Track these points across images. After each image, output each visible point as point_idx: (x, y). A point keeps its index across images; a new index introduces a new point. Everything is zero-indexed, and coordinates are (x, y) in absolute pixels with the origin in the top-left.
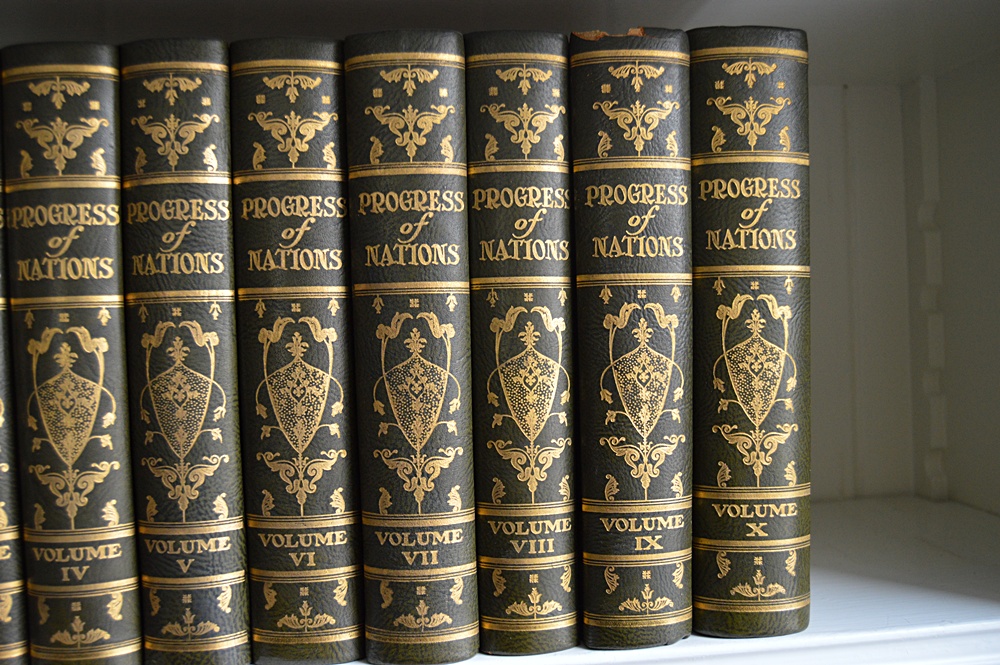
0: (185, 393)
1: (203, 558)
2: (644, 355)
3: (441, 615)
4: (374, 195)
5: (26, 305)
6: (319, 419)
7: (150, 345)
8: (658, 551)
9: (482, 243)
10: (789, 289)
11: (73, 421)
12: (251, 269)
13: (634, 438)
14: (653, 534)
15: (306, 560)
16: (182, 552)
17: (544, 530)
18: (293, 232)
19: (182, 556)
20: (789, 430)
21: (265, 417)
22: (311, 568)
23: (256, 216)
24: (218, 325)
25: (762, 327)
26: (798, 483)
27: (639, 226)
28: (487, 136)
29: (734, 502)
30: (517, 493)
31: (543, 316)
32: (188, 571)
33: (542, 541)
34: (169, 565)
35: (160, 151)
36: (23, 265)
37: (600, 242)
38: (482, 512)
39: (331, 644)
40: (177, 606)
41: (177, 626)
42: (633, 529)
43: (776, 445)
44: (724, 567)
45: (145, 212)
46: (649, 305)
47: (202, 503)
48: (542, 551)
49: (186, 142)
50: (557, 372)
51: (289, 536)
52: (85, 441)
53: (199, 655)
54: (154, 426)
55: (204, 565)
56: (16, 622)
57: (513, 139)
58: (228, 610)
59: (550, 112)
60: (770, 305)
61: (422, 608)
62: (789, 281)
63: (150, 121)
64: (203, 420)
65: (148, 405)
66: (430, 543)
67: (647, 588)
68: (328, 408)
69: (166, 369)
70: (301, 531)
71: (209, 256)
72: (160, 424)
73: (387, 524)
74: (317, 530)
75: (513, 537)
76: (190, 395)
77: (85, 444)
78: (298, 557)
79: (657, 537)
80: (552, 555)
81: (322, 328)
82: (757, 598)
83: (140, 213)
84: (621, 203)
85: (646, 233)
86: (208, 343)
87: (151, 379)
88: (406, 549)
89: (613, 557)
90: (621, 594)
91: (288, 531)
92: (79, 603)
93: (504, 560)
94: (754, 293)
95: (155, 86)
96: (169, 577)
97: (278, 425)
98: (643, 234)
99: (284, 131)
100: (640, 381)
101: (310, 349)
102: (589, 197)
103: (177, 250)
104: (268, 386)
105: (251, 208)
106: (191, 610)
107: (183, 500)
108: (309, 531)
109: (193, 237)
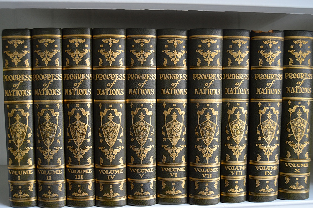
0: (143, 128)
1: (146, 174)
2: (269, 121)
3: (212, 191)
4: (198, 75)
5: (100, 102)
6: (180, 136)
7: (134, 114)
8: (271, 176)
9: (226, 89)
10: (308, 104)
11: (112, 135)
12: (162, 94)
13: (266, 144)
14: (269, 171)
15: (174, 175)
16: (141, 172)
17: (240, 169)
18: (174, 84)
19: (141, 173)
20: (307, 143)
21: (164, 135)
22: (176, 178)
23: (164, 79)
24: (153, 109)
25: (301, 114)
26: (308, 158)
27: (270, 86)
28: (229, 59)
29: (291, 163)
30: (233, 158)
31: (242, 110)
32: (142, 177)
33: (239, 172)
34: (137, 176)
35: (138, 60)
36: (99, 91)
37: (258, 90)
38: (222, 163)
39: (180, 198)
40: (139, 187)
41: (139, 192)
42: (264, 169)
43: (303, 147)
44: (288, 180)
45: (133, 77)
46: (271, 108)
47: (147, 159)
48: (239, 175)
49: (146, 58)
50: (245, 125)
51: (170, 169)
52: (115, 140)
53: (144, 201)
54: (134, 137)
55: (147, 176)
56: (93, 190)
57: (236, 60)
58: (152, 189)
59: (246, 53)
60: (303, 108)
61: (207, 189)
62: (308, 102)
63: (135, 51)
64: (148, 135)
65: (132, 131)
66: (210, 172)
67: (267, 186)
68: (182, 133)
69: (138, 121)
70: (174, 167)
71: (151, 90)
72: (136, 137)
73: (198, 166)
74: (178, 167)
75: (231, 170)
76: (145, 128)
77: (115, 141)
78: (172, 174)
79: (271, 172)
80: (241, 176)
81: (181, 111)
82: (296, 189)
83: (131, 77)
84: (265, 79)
85: (271, 88)
86: (150, 114)
87: (134, 124)
88: (203, 173)
89: (259, 177)
90: (260, 187)
91: (170, 167)
92: (112, 186)
93: (228, 177)
94: (299, 105)
95: (137, 41)
96: (137, 179)
97: (168, 137)
98: (270, 88)
99: (173, 55)
100: (268, 129)
101: (178, 117)
102: (256, 77)
103: (143, 88)
104: (166, 127)
105: (163, 77)
106: (143, 188)
107: (142, 158)
108: (176, 167)
109: (147, 84)
